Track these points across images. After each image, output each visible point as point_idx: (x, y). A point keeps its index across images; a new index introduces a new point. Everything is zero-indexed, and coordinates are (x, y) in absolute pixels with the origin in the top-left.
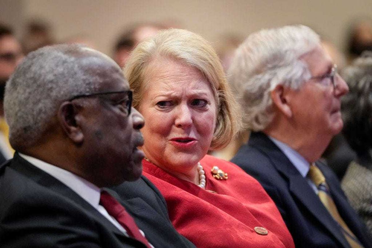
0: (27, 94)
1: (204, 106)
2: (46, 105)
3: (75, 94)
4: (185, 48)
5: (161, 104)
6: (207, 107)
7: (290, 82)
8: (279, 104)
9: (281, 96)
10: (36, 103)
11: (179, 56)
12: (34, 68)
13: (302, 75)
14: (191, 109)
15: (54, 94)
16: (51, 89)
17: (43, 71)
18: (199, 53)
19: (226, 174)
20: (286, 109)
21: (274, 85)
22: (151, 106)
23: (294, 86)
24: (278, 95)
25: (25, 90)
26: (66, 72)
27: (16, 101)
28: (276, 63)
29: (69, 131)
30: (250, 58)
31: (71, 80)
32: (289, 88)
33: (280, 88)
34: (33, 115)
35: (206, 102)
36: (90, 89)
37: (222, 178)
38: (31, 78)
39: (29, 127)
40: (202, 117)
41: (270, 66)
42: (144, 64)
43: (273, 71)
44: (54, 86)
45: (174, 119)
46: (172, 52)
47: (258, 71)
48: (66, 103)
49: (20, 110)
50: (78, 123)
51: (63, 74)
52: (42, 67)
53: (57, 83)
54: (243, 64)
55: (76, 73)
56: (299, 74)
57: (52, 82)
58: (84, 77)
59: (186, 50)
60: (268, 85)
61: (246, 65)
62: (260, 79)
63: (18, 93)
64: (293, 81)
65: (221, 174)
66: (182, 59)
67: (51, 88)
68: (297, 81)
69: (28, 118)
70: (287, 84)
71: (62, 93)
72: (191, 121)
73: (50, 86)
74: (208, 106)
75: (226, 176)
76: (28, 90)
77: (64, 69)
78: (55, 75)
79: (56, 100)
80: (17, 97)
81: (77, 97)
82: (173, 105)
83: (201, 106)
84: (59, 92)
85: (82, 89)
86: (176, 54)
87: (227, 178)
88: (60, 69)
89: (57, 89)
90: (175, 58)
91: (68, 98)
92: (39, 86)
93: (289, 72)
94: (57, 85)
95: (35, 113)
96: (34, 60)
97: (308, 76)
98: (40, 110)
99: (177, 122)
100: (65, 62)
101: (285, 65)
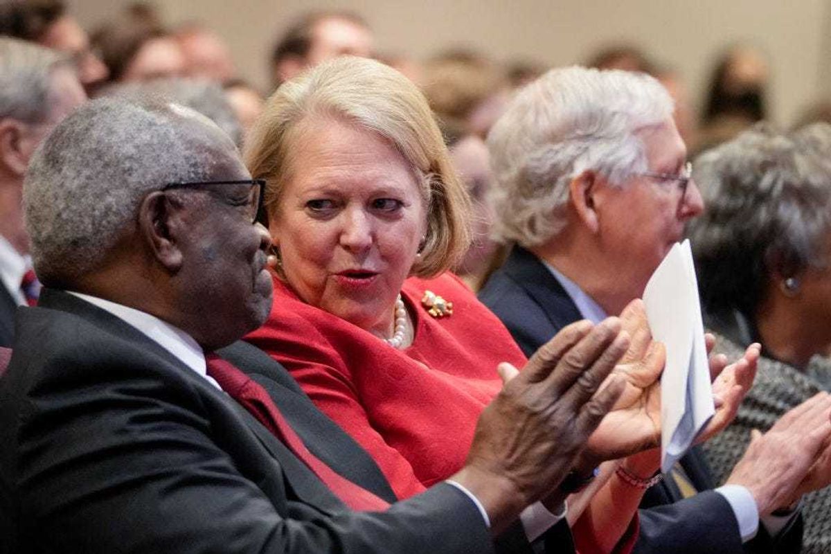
0: (82, 179)
1: (393, 210)
2: (118, 199)
3: (172, 180)
4: (360, 98)
5: (314, 204)
6: (401, 212)
7: (610, 171)
8: (581, 205)
9: (587, 192)
10: (99, 196)
11: (348, 113)
12: (95, 133)
13: (633, 163)
14: (370, 216)
15: (133, 179)
16: (129, 171)
17: (114, 139)
18: (388, 105)
19: (450, 305)
20: (590, 216)
21: (580, 169)
22: (298, 208)
23: (615, 180)
24: (582, 188)
25: (79, 173)
26: (155, 141)
27: (61, 193)
28: (591, 130)
29: (158, 244)
30: (546, 110)
31: (165, 155)
32: (605, 180)
33: (589, 177)
34: (94, 217)
35: (400, 203)
36: (196, 173)
37: (441, 314)
38: (91, 151)
39: (84, 238)
40: (391, 233)
41: (579, 132)
42: (287, 125)
43: (583, 145)
44: (136, 166)
45: (338, 235)
46: (336, 105)
47: (555, 137)
48: (155, 194)
49: (67, 207)
50: (172, 232)
51: (149, 145)
52: (111, 132)
53: (139, 160)
54: (530, 117)
55: (172, 145)
56: (628, 160)
57: (130, 158)
58: (187, 153)
59: (363, 101)
60: (570, 166)
61: (536, 121)
62: (557, 152)
63: (66, 177)
64: (615, 168)
65: (439, 307)
66: (355, 117)
67: (130, 169)
68: (622, 172)
69: (82, 222)
70: (603, 173)
71: (149, 177)
72: (370, 240)
73: (127, 165)
74: (404, 210)
75: (448, 308)
76: (86, 172)
77: (152, 137)
78: (137, 147)
79: (137, 189)
80: (62, 185)
81: (175, 186)
82: (337, 207)
83: (389, 210)
84: (144, 176)
85: (183, 173)
86: (342, 108)
87: (451, 312)
88: (145, 137)
89: (141, 171)
90: (341, 115)
91: (158, 185)
92: (107, 165)
93: (612, 153)
94: (141, 165)
95: (97, 213)
96: (95, 119)
97: (642, 168)
98: (108, 209)
99: (344, 239)
100: (151, 124)
101: (607, 138)
